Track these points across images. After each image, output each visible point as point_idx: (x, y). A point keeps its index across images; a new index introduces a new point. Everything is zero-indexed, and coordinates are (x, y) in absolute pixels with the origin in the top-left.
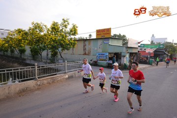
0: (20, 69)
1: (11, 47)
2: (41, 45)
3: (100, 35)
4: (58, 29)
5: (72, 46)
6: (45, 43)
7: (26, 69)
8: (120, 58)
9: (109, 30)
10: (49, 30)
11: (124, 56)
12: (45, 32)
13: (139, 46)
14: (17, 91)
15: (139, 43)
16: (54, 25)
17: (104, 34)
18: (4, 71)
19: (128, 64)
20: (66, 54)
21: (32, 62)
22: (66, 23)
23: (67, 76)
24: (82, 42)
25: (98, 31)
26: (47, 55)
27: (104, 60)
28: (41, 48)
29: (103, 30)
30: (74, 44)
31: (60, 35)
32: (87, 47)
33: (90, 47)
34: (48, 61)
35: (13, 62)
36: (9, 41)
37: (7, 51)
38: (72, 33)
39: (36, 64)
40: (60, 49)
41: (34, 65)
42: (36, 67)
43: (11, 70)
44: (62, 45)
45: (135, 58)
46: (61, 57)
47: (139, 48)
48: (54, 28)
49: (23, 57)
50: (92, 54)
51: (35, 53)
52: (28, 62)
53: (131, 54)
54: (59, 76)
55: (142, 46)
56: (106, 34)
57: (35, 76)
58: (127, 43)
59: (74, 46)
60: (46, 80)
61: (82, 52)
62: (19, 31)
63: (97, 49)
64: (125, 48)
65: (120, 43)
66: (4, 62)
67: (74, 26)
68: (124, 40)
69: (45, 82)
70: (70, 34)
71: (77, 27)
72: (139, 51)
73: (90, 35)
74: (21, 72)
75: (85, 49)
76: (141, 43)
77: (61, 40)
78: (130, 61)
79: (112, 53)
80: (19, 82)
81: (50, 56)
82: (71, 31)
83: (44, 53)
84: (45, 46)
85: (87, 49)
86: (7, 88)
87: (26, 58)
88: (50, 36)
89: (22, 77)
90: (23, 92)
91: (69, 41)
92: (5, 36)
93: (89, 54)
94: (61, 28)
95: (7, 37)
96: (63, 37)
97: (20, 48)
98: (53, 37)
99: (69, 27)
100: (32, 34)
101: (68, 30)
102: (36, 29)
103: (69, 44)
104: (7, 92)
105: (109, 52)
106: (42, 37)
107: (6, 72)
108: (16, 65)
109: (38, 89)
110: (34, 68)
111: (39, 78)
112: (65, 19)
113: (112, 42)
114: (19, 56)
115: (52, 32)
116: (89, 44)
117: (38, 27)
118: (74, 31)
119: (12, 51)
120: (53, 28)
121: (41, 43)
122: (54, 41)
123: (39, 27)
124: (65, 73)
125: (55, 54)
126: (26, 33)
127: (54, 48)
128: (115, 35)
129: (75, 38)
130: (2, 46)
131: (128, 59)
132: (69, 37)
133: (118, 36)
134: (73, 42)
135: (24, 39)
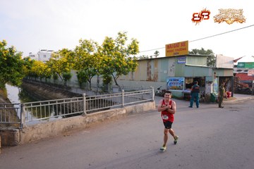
0: (66, 101)
1: (54, 72)
2: (90, 69)
3: (172, 51)
4: (112, 46)
5: (131, 69)
6: (95, 66)
7: (72, 100)
8: (204, 86)
9: (185, 44)
10: (100, 48)
11: (210, 82)
12: (96, 51)
13: (235, 66)
14: (61, 129)
15: (235, 61)
16: (107, 41)
17: (178, 50)
18: (47, 103)
19: (217, 94)
20: (122, 80)
21: (79, 92)
22: (123, 38)
23: (124, 112)
24: (146, 63)
25: (169, 47)
26: (98, 82)
27: (179, 89)
28: (90, 72)
29: (176, 45)
30: (135, 66)
31: (115, 54)
32: (152, 70)
33: (157, 69)
34: (100, 90)
35: (57, 91)
36: (52, 65)
37: (49, 77)
38: (131, 51)
39: (84, 94)
40: (115, 74)
41: (81, 96)
42: (85, 98)
43: (55, 102)
44: (117, 69)
45: (229, 85)
46: (117, 84)
47: (236, 69)
48: (107, 45)
49: (67, 84)
50: (159, 78)
51: (83, 79)
52: (74, 91)
53: (222, 79)
54: (113, 111)
55: (241, 65)
56: (181, 50)
57: (83, 110)
58: (215, 61)
59: (133, 69)
60: (97, 115)
61: (146, 77)
62: (64, 52)
63: (167, 73)
64: (211, 70)
65: (203, 63)
66: (46, 91)
67: (134, 41)
68: (210, 57)
69: (96, 118)
70: (128, 52)
71: (138, 43)
72: (235, 74)
73: (157, 53)
74: (66, 105)
75: (149, 73)
76: (239, 61)
77: (117, 61)
79: (191, 78)
80: (63, 117)
81: (101, 83)
82: (130, 48)
83: (94, 80)
85: (152, 73)
86: (50, 126)
87: (71, 85)
88: (101, 56)
89: (67, 111)
90: (68, 131)
91: (127, 62)
92: (47, 59)
93: (155, 80)
94: (116, 46)
95: (50, 60)
96: (119, 57)
97: (65, 73)
98: (106, 57)
99: (128, 43)
100: (79, 55)
101: (126, 47)
102: (84, 47)
103: (127, 67)
104: (50, 129)
105: (186, 76)
106: (91, 58)
107: (49, 104)
108: (59, 95)
109: (87, 128)
110: (81, 99)
111: (87, 113)
112: (122, 33)
113: (189, 62)
114: (63, 84)
115: (104, 51)
116: (156, 65)
117: (86, 45)
118: (133, 48)
119: (55, 78)
120: (105, 46)
121: (91, 67)
122: (107, 63)
123: (88, 45)
124: (122, 107)
125: (108, 81)
126: (72, 54)
127: (107, 72)
128: (195, 51)
129: (134, 57)
130: (45, 72)
131: (217, 87)
132: (126, 57)
133: (200, 52)
134: (132, 63)
135: (69, 61)
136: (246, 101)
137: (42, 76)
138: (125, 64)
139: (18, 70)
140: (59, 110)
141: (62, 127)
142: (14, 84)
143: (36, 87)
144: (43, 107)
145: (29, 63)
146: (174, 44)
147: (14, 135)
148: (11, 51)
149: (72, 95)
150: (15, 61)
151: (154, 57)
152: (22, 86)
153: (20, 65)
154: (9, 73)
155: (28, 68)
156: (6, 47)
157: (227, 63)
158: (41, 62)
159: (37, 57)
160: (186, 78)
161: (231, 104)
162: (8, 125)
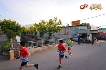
0: (35, 42)
3: (74, 24)
4: (52, 22)
5: (59, 31)
6: (46, 29)
7: (38, 41)
8: (86, 37)
9: (79, 21)
10: (48, 23)
11: (89, 35)
12: (46, 24)
13: (98, 29)
15: (98, 27)
17: (76, 23)
19: (91, 40)
20: (56, 34)
21: (40, 38)
23: (56, 46)
24: (64, 28)
25: (73, 22)
26: (47, 35)
27: (76, 38)
28: (44, 32)
30: (60, 29)
34: (47, 38)
35: (32, 38)
36: (31, 29)
37: (30, 33)
39: (42, 39)
40: (53, 32)
41: (41, 40)
42: (42, 41)
43: (32, 42)
44: (54, 30)
45: (96, 37)
46: (53, 36)
47: (99, 30)
48: (50, 22)
49: (36, 36)
50: (69, 34)
51: (42, 34)
52: (38, 38)
53: (93, 34)
54: (52, 46)
55: (101, 29)
57: (41, 45)
58: (91, 28)
59: (60, 30)
60: (46, 47)
61: (64, 33)
62: (35, 24)
63: (72, 31)
64: (89, 31)
65: (86, 28)
66: (29, 38)
67: (60, 20)
68: (88, 26)
69: (46, 48)
70: (58, 24)
72: (98, 32)
73: (68, 24)
75: (65, 32)
76: (100, 27)
77: (54, 28)
78: (93, 38)
79: (81, 34)
80: (35, 47)
81: (48, 35)
82: (58, 23)
83: (45, 34)
84: (46, 31)
85: (67, 32)
86: (30, 50)
87: (37, 36)
88: (48, 26)
89: (36, 45)
90: (36, 52)
91: (57, 28)
92: (29, 27)
93: (68, 34)
94: (53, 22)
96: (54, 26)
97: (35, 32)
98: (50, 26)
99: (58, 21)
100: (40, 25)
103: (57, 30)
105: (79, 33)
106: (44, 26)
107: (30, 43)
108: (33, 39)
109: (43, 51)
111: (43, 46)
112: (55, 18)
113: (80, 28)
115: (49, 24)
116: (68, 29)
117: (43, 22)
118: (60, 23)
119: (32, 33)
120: (49, 22)
121: (44, 30)
122: (50, 28)
124: (55, 44)
125: (50, 35)
126: (38, 25)
127: (50, 32)
128: (83, 24)
129: (60, 26)
130: (29, 31)
131: (91, 37)
132: (57, 26)
133: (85, 24)
134: (59, 28)
135: (37, 28)
136: (103, 43)
137: (28, 33)
138: (57, 29)
139: (20, 31)
140: (33, 45)
141: (34, 51)
142: (19, 35)
143: (26, 37)
144: (28, 44)
145: (23, 28)
146: (75, 21)
147: (18, 53)
148: (18, 24)
149: (38, 40)
150: (19, 28)
151: (67, 26)
152: (21, 36)
153: (21, 29)
154: (17, 32)
155: (23, 30)
156: (16, 23)
157: (95, 28)
158: (27, 28)
159: (26, 26)
160: (79, 34)
161: (97, 44)
162: (17, 50)
